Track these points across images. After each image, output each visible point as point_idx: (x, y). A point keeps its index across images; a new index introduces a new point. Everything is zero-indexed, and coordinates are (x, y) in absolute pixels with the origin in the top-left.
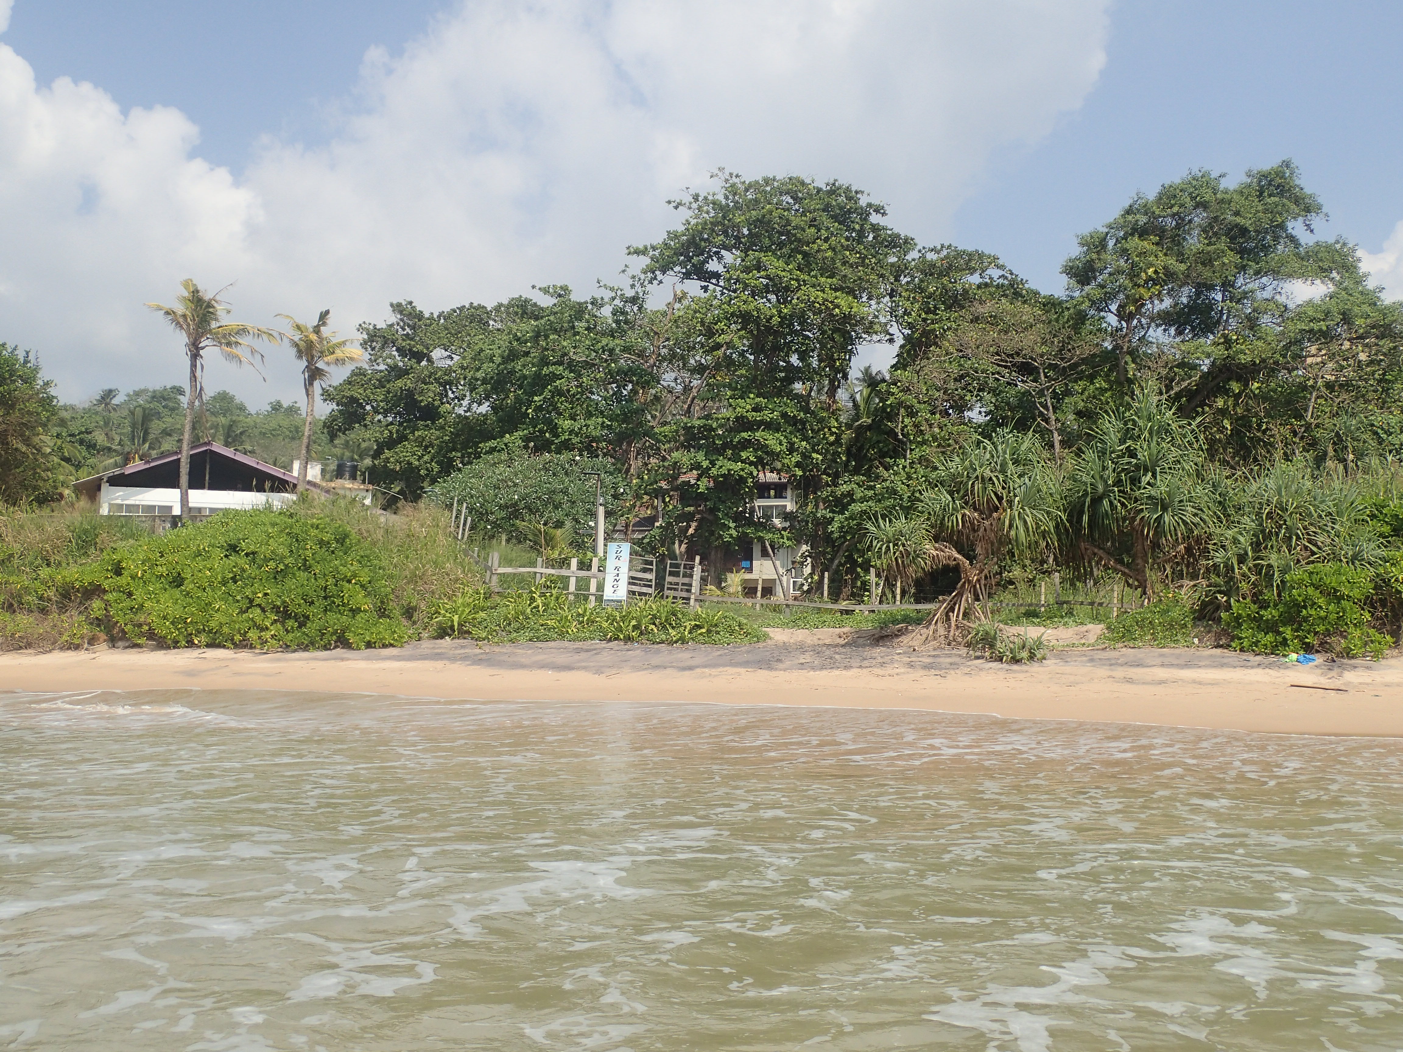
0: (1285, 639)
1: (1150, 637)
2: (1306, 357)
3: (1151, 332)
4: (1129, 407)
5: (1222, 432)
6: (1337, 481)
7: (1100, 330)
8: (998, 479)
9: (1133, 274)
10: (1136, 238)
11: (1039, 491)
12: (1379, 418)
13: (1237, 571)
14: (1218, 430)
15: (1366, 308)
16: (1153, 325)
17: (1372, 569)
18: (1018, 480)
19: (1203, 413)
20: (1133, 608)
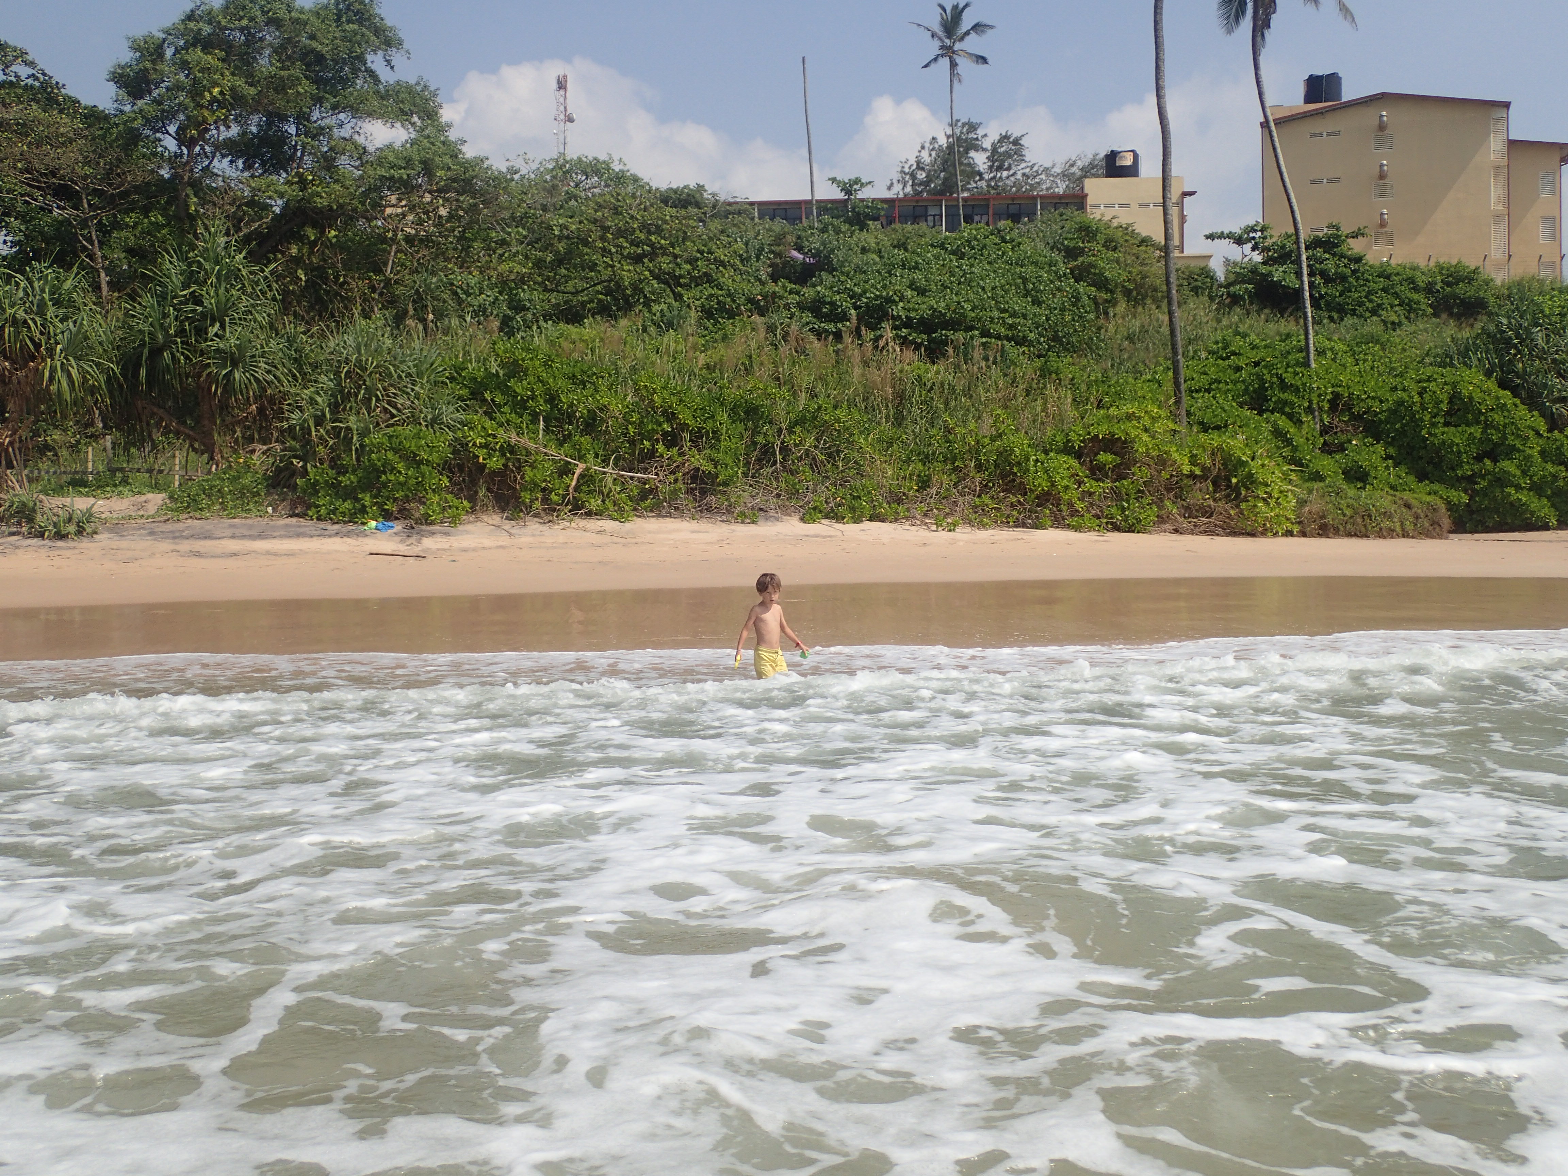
0: (364, 506)
1: (218, 507)
2: (385, 207)
3: (215, 162)
4: (193, 247)
5: (296, 284)
6: (417, 341)
7: (155, 154)
8: (35, 323)
9: (196, 91)
10: (199, 50)
11: (86, 338)
12: (459, 277)
13: (314, 433)
14: (292, 280)
15: (447, 160)
16: (218, 154)
17: (450, 433)
18: (60, 325)
19: (276, 260)
20: (199, 476)
